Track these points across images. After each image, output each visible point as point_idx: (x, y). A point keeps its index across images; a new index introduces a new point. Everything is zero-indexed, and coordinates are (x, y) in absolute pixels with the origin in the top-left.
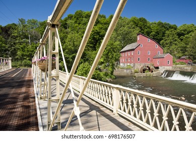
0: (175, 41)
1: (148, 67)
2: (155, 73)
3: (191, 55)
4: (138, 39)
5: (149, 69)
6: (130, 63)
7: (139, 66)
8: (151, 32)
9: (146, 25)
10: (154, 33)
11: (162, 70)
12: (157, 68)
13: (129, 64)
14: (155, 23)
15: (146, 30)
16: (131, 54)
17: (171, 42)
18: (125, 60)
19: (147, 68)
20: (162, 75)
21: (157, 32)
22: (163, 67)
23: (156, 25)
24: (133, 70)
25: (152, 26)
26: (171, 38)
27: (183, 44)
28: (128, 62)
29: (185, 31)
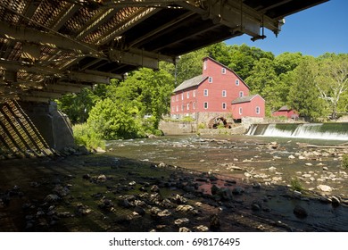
0: (271, 78)
1: (222, 119)
2: (235, 129)
3: (295, 102)
4: (205, 68)
5: (225, 123)
6: (190, 112)
7: (206, 118)
8: (229, 62)
9: (219, 50)
10: (233, 64)
11: (247, 123)
12: (239, 121)
13: (187, 115)
14: (236, 48)
15: (219, 58)
16: (191, 96)
17: (263, 82)
18: (180, 108)
19: (221, 122)
20: (247, 132)
21: (238, 64)
22: (249, 118)
23: (238, 52)
24: (195, 126)
25: (230, 52)
26: (263, 73)
27: (283, 85)
28: (186, 111)
29: (287, 63)
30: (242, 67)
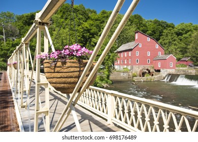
0: (174, 40)
1: (147, 70)
2: (156, 77)
3: (194, 57)
4: (136, 38)
5: (149, 72)
7: (137, 69)
8: (147, 30)
9: (142, 23)
10: (150, 32)
11: (164, 73)
12: (159, 71)
13: (125, 67)
14: (151, 21)
15: (141, 28)
16: (128, 55)
17: (170, 42)
18: (120, 62)
19: (147, 72)
20: (164, 79)
21: (153, 31)
22: (165, 70)
23: (153, 24)
24: (131, 74)
25: (147, 24)
26: (170, 37)
27: (183, 45)
28: (124, 64)
29: (183, 30)
30: (155, 33)
